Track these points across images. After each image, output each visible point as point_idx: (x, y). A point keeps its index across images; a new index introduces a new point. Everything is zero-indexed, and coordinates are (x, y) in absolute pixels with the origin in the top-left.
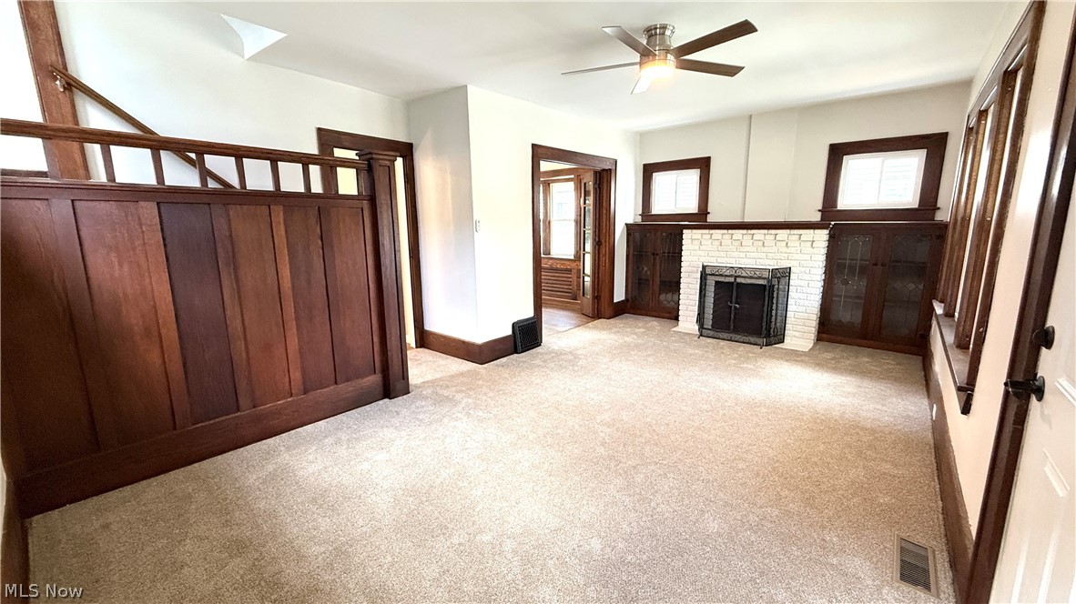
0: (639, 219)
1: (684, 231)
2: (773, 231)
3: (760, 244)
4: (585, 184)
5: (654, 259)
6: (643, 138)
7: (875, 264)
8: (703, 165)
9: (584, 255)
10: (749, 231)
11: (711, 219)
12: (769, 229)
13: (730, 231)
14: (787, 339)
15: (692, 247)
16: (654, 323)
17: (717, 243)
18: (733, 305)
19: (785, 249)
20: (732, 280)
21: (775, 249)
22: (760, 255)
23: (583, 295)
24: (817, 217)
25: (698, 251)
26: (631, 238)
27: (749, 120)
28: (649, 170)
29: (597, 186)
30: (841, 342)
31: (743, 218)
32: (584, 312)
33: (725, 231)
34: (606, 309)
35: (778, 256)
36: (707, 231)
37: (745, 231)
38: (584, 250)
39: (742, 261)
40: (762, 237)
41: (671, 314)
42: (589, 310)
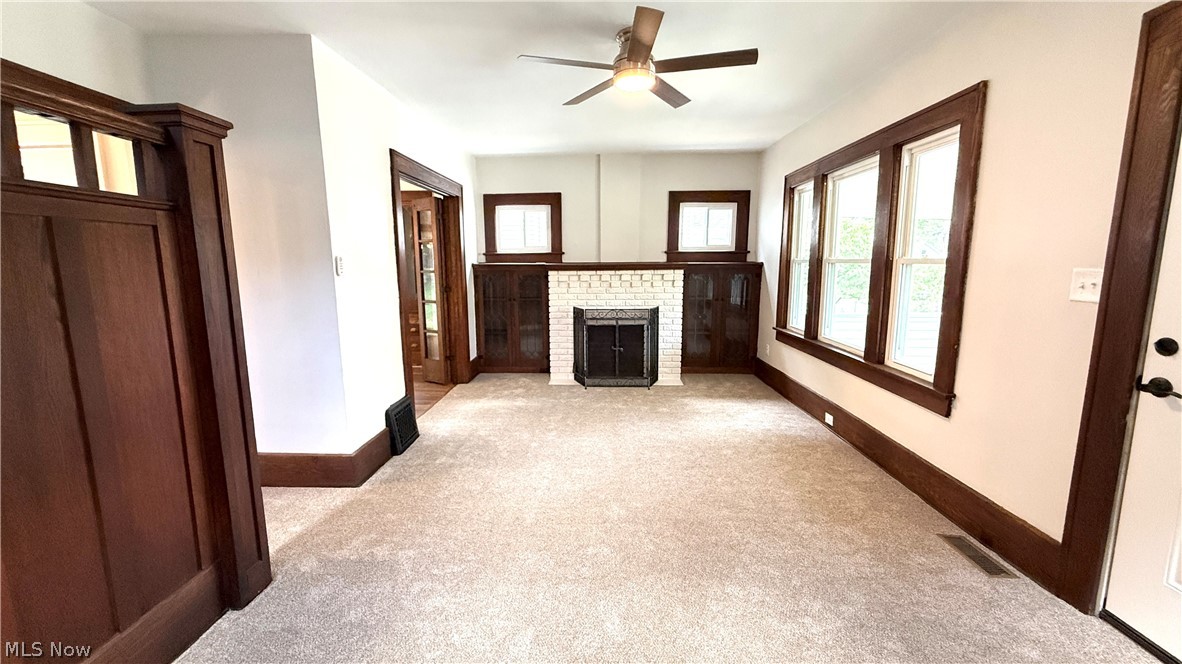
0: (483, 259)
1: (550, 273)
2: (639, 272)
3: (628, 284)
4: (418, 213)
5: (512, 305)
6: (480, 162)
7: (717, 300)
8: (554, 201)
9: (424, 304)
10: (618, 272)
11: (566, 259)
12: (635, 269)
13: (599, 272)
14: (660, 378)
15: (559, 290)
16: (524, 380)
17: (585, 285)
18: (617, 349)
19: (651, 290)
20: (614, 323)
21: (641, 290)
22: (628, 296)
23: (427, 357)
24: (663, 259)
25: (565, 295)
26: (480, 281)
27: (598, 159)
28: (491, 202)
29: (440, 217)
30: (696, 372)
31: (600, 259)
32: (430, 378)
33: (594, 272)
34: (463, 370)
35: (645, 296)
36: (574, 273)
37: (613, 272)
38: (423, 298)
39: (612, 303)
40: (629, 278)
41: (541, 366)
42: (440, 376)
